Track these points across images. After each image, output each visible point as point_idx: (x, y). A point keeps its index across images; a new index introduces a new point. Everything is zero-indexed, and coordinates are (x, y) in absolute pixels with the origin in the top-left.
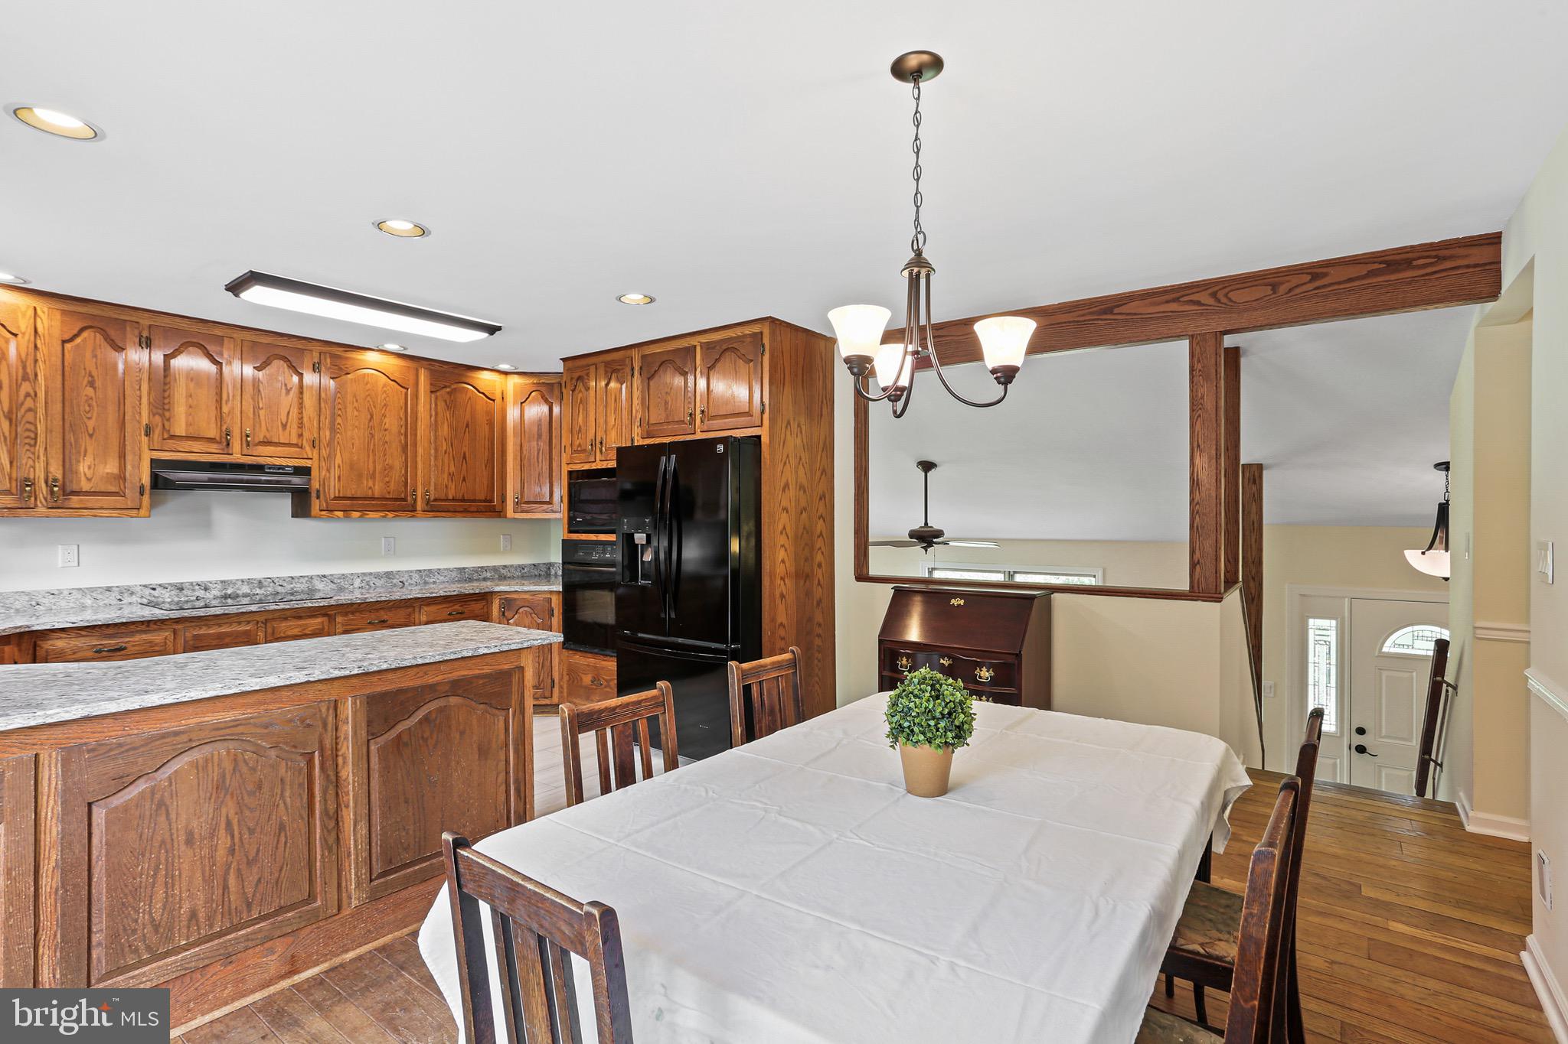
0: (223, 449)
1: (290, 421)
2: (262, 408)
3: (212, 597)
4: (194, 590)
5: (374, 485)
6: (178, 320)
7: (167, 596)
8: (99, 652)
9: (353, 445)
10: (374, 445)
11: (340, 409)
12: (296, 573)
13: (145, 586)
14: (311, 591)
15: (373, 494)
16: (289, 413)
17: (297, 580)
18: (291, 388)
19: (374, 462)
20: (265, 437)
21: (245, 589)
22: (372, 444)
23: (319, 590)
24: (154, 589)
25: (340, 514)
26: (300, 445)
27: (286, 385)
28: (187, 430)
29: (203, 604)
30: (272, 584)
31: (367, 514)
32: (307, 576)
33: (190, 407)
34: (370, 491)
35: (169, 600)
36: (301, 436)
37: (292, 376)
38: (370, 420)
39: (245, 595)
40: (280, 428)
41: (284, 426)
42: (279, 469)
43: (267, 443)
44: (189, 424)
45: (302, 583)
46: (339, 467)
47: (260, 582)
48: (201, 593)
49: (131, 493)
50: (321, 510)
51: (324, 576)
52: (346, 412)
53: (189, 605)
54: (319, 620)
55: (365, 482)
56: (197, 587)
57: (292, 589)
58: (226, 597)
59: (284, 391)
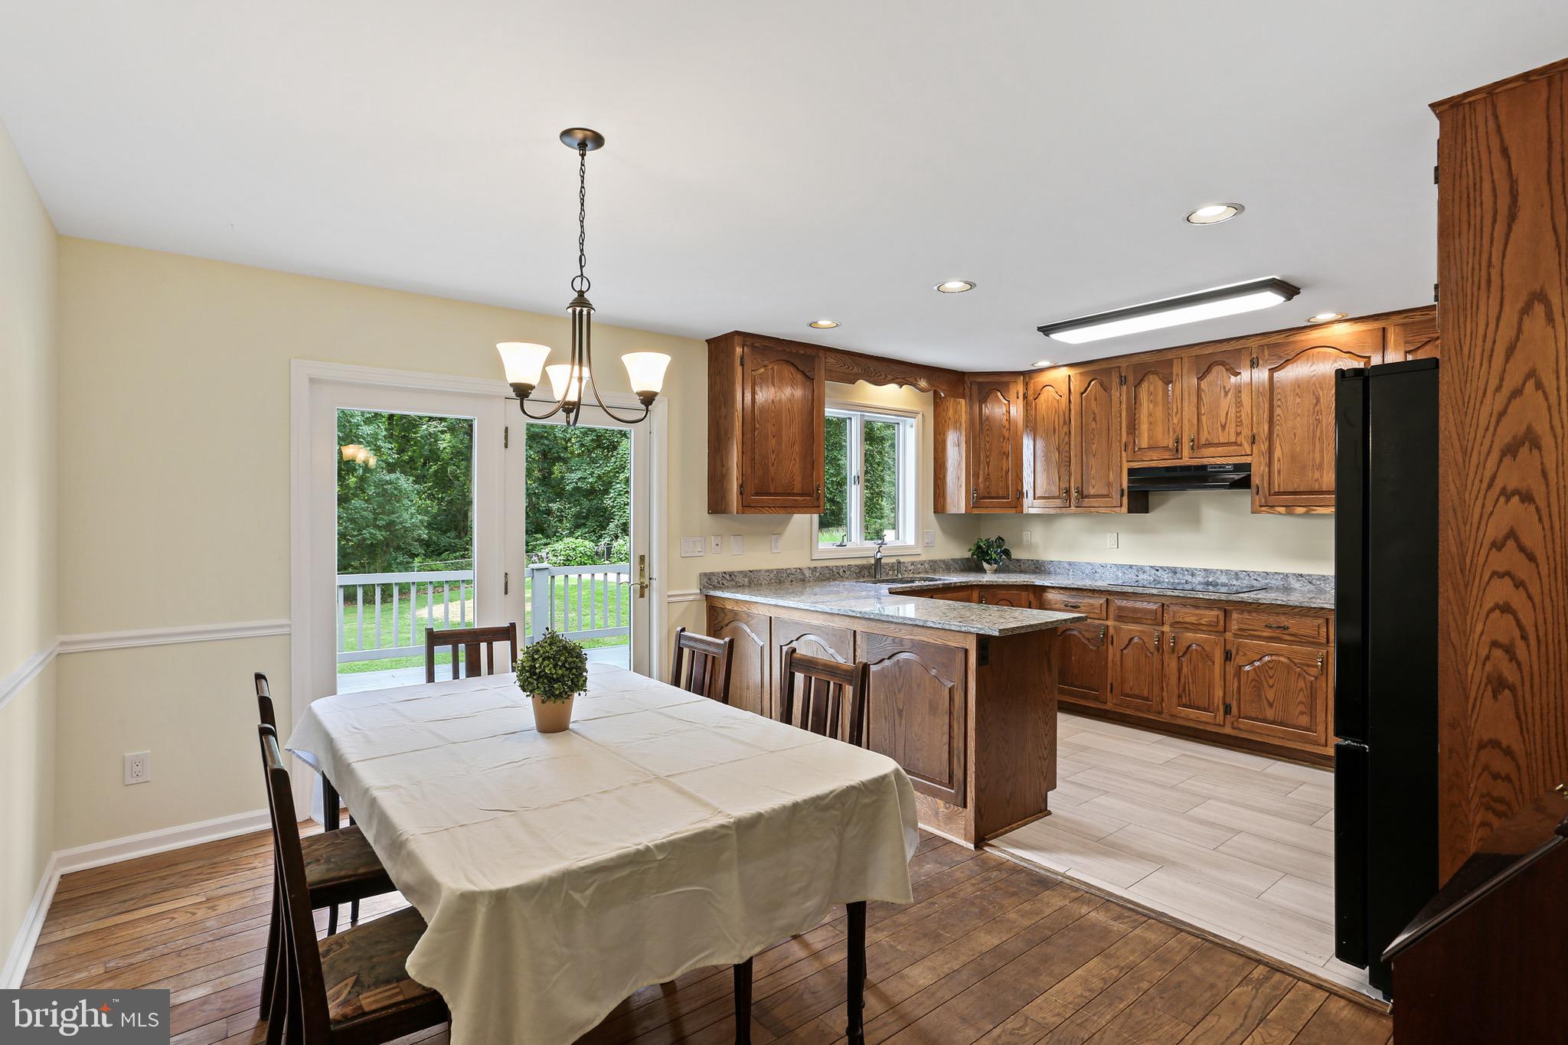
0: (1174, 455)
1: (1228, 421)
2: (1204, 414)
3: (1197, 582)
4: (1184, 575)
5: (1322, 477)
6: (1143, 356)
7: (1166, 577)
8: (1066, 606)
9: (1295, 435)
10: (1322, 432)
11: (1279, 399)
12: (1271, 569)
13: (1152, 567)
14: (1287, 589)
15: (1320, 486)
16: (1227, 413)
17: (1271, 576)
18: (1230, 389)
19: (1322, 451)
20: (1207, 440)
21: (1223, 579)
22: (1318, 430)
23: (1296, 589)
24: (1157, 570)
25: (1282, 510)
26: (1239, 443)
27: (1224, 388)
28: (1148, 443)
29: (1190, 587)
30: (1247, 578)
31: (1314, 510)
32: (1283, 574)
33: (1151, 423)
34: (1317, 484)
35: (1167, 580)
36: (1238, 434)
37: (1230, 378)
38: (1316, 404)
39: (1224, 585)
40: (1220, 430)
41: (1223, 427)
42: (1220, 468)
43: (1209, 445)
44: (1150, 438)
45: (1277, 579)
46: (1279, 460)
47: (1236, 574)
48: (1189, 578)
49: (1116, 495)
50: (1261, 506)
51: (1301, 575)
52: (1286, 401)
53: (1180, 587)
54: (1215, 613)
55: (1310, 474)
56: (1186, 573)
57: (1267, 584)
58: (1208, 584)
59: (1223, 394)
